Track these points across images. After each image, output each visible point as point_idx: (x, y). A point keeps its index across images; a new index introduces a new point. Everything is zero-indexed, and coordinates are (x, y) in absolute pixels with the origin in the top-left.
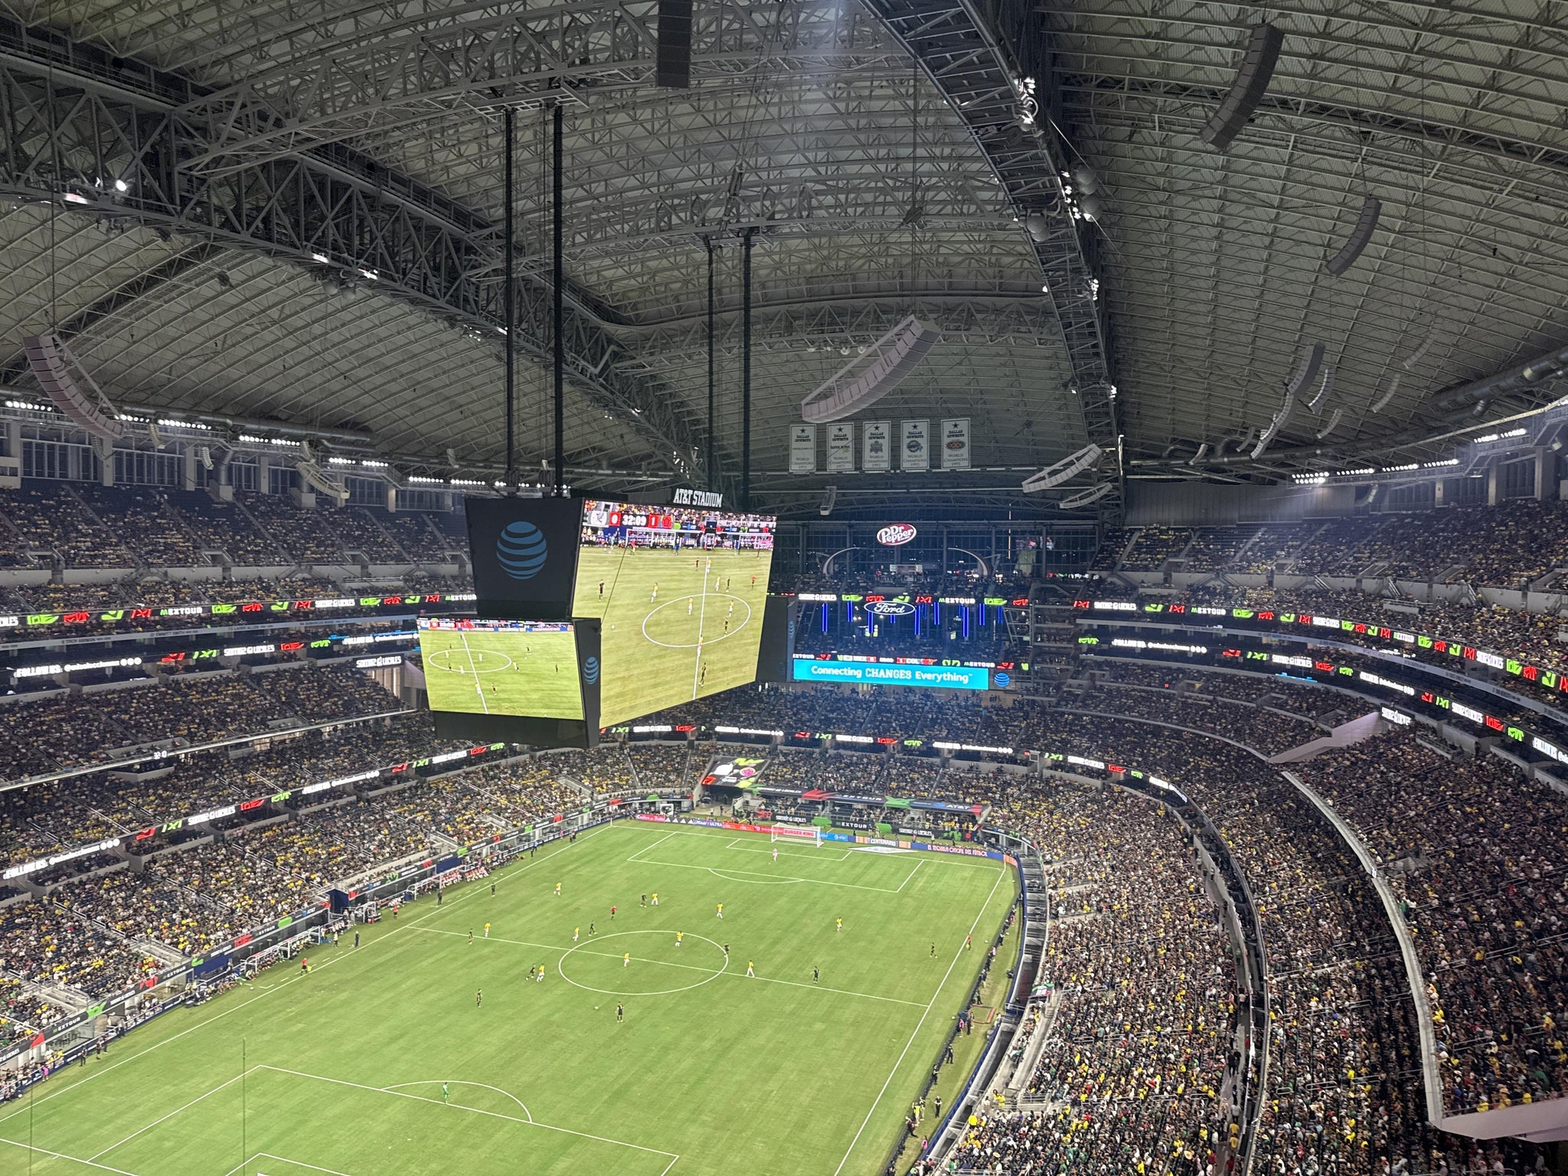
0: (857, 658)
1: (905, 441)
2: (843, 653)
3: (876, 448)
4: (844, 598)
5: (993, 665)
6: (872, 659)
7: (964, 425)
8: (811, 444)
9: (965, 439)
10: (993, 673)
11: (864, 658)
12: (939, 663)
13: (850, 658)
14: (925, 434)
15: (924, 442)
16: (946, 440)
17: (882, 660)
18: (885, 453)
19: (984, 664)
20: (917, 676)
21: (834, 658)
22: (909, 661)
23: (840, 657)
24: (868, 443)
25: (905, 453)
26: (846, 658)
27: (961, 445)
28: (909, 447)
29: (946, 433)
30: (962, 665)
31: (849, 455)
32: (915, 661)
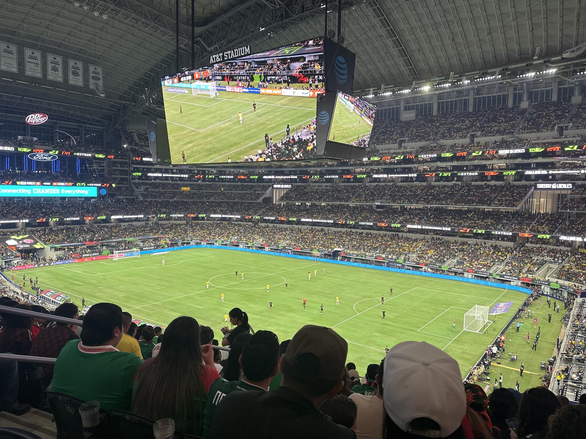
0: (29, 183)
1: (71, 70)
2: (21, 180)
3: (55, 69)
4: (20, 149)
5: (100, 185)
6: (38, 183)
7: (99, 70)
8: (15, 56)
9: (100, 76)
10: (99, 188)
11: (34, 183)
12: (75, 185)
13: (25, 183)
14: (81, 68)
15: (80, 72)
16: (91, 75)
17: (44, 184)
18: (60, 73)
19: (96, 185)
20: (63, 192)
21: (14, 183)
22: (59, 184)
23: (18, 183)
24: (50, 66)
25: (71, 76)
26: (22, 183)
27: (99, 79)
28: (73, 73)
29: (91, 71)
30: (86, 186)
31: (39, 69)
32: (63, 184)
